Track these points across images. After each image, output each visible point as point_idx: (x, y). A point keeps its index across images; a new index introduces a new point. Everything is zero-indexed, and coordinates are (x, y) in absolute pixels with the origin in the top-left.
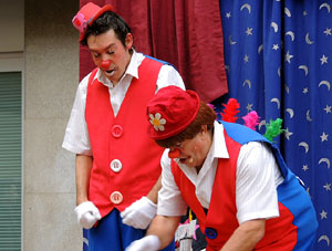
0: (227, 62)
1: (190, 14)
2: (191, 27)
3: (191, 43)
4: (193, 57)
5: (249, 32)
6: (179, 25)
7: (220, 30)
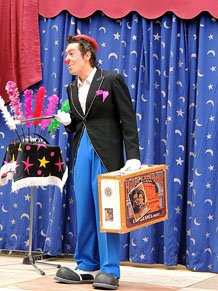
0: (42, 61)
1: (20, 29)
2: (20, 38)
3: (20, 48)
4: (21, 56)
5: (56, 43)
6: (13, 36)
7: (38, 41)
